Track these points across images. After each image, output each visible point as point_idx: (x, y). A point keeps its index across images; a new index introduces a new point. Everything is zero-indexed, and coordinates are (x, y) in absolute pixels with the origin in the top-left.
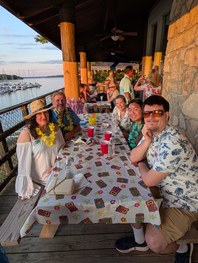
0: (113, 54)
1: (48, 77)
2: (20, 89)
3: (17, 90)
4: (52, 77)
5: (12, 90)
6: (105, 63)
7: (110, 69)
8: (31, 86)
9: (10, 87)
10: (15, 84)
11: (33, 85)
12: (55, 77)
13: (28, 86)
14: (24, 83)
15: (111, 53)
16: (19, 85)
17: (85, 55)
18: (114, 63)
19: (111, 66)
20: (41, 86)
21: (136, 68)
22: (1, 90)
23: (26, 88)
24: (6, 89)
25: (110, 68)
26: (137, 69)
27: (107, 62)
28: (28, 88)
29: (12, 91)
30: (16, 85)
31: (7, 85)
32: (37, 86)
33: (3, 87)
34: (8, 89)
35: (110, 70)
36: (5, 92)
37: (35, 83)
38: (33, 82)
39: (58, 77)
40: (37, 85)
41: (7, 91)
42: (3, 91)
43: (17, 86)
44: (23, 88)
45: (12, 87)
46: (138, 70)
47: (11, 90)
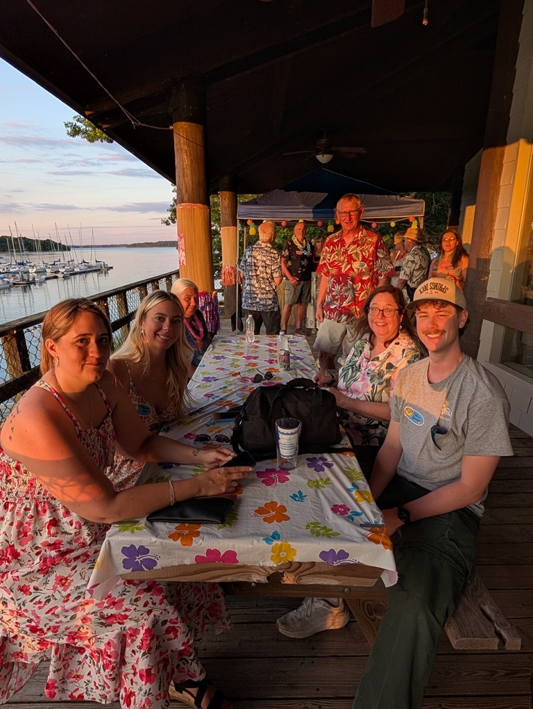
0: (323, 158)
1: (134, 246)
2: (56, 277)
3: (47, 279)
4: (145, 247)
5: (34, 279)
6: (294, 195)
7: (312, 215)
8: (83, 267)
9: (30, 270)
10: (44, 263)
11: (89, 267)
12: (153, 246)
13: (77, 270)
14: (69, 262)
15: (317, 157)
16: (54, 264)
17: (199, 137)
18: (327, 194)
19: (317, 207)
20: (112, 268)
21: (413, 213)
22: (2, 278)
23: (71, 275)
24: (17, 275)
25: (313, 212)
26: (417, 218)
27: (299, 192)
28: (76, 273)
29: (34, 282)
30: (46, 267)
31: (22, 264)
32: (102, 269)
33: (11, 270)
34: (22, 276)
35: (311, 220)
36: (14, 284)
37: (96, 261)
38: (91, 257)
39: (160, 246)
40: (101, 267)
41: (18, 280)
42: (8, 282)
43: (49, 268)
44: (63, 273)
45: (35, 270)
46: (422, 221)
47: (31, 280)
